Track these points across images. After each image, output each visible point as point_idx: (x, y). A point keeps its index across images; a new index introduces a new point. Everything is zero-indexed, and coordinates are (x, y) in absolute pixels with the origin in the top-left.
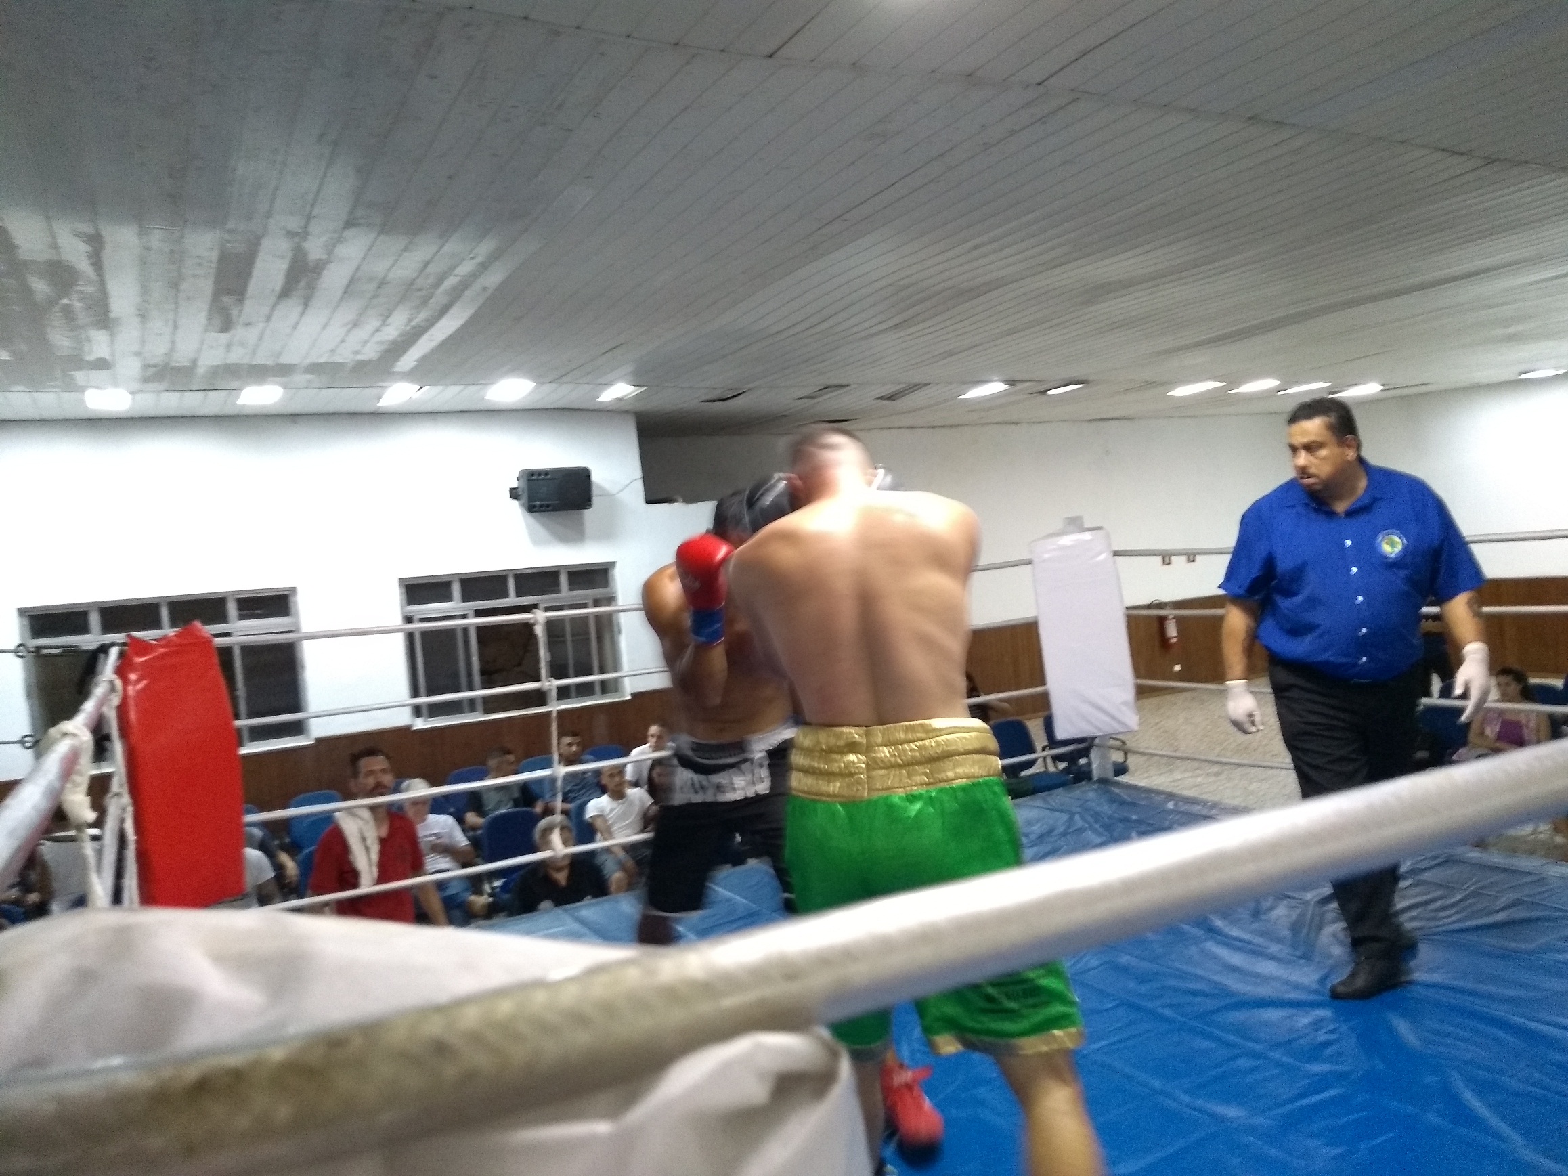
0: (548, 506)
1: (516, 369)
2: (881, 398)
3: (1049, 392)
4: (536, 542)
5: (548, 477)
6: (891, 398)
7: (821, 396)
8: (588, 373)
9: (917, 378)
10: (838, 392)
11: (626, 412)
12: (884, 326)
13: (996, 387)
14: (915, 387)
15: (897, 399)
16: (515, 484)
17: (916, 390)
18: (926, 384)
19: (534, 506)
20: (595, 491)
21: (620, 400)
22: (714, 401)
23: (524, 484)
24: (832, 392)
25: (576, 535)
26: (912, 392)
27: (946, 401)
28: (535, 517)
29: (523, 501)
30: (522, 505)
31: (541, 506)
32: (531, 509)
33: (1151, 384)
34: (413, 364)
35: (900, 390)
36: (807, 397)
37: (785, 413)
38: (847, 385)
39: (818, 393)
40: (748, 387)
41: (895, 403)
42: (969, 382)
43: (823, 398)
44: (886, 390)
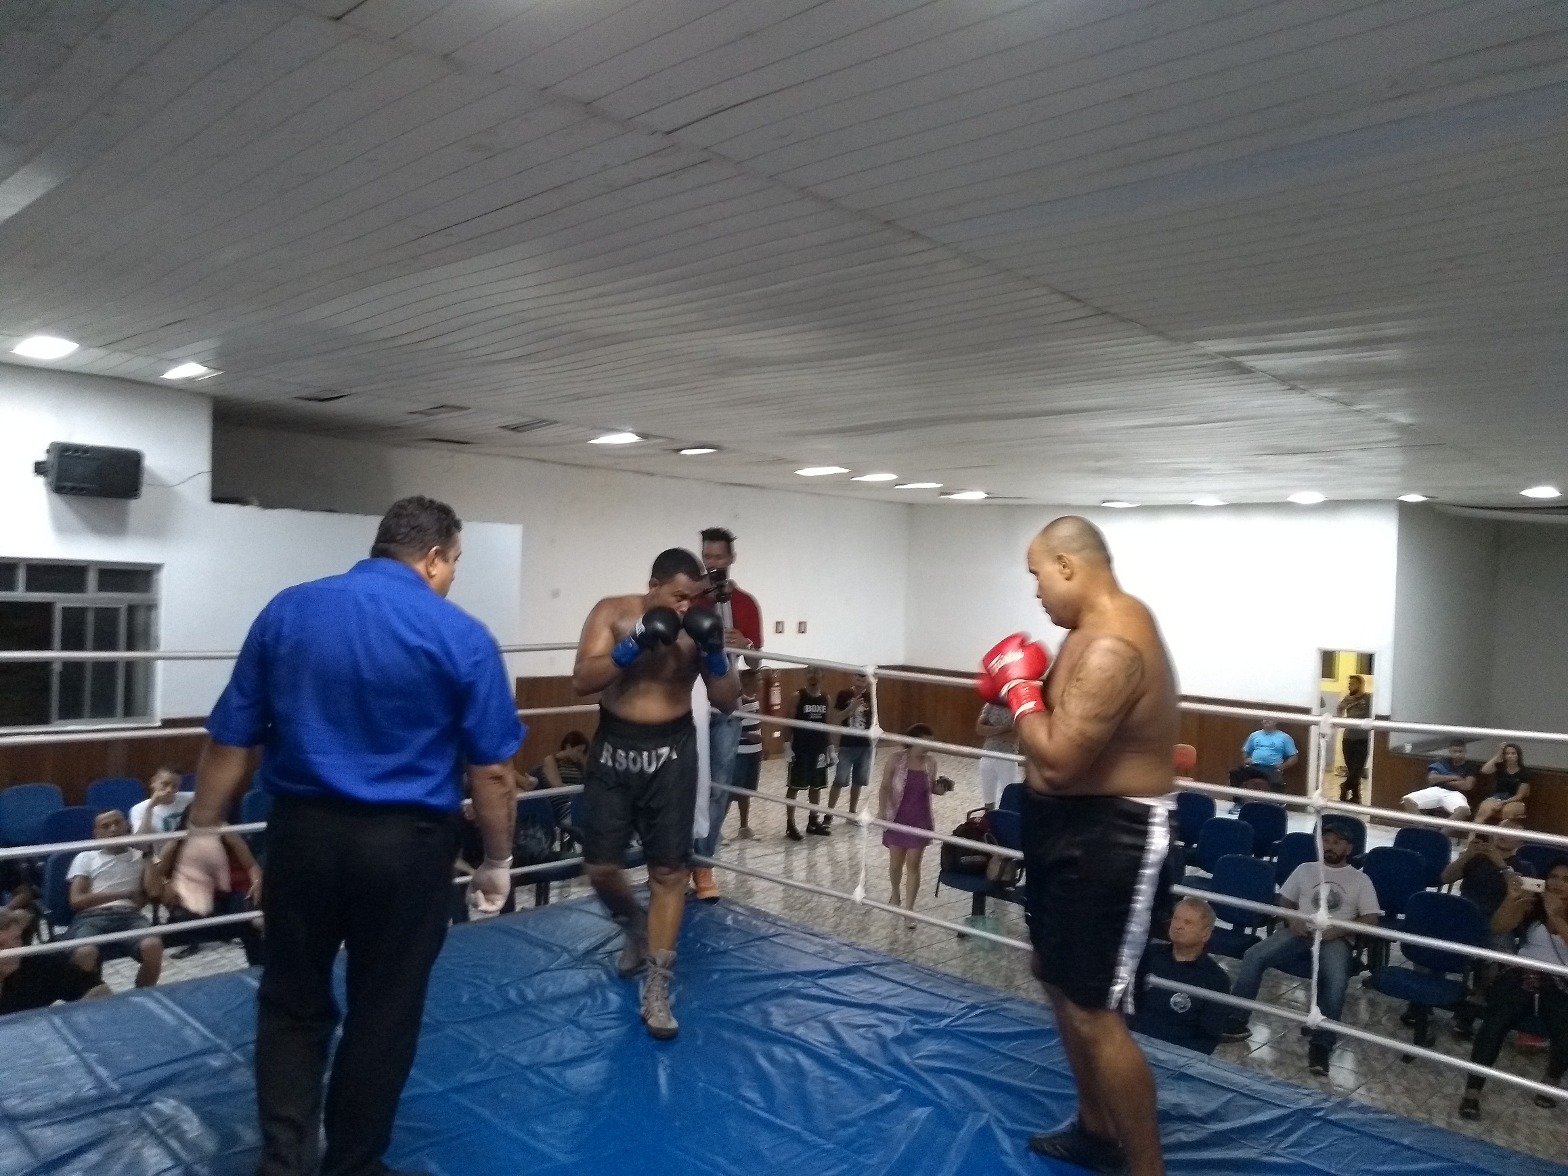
0: (83, 489)
1: (50, 326)
2: (504, 427)
3: (684, 452)
4: (61, 528)
5: (87, 455)
6: (515, 429)
7: (436, 414)
8: (148, 345)
9: (544, 412)
10: (456, 414)
11: (200, 394)
13: (627, 438)
14: (541, 423)
15: (520, 431)
16: (42, 457)
17: (545, 425)
18: (556, 422)
19: (64, 488)
20: (146, 479)
21: (191, 380)
22: (309, 400)
23: (54, 459)
24: (447, 412)
25: (116, 528)
26: (540, 427)
27: (576, 442)
28: (65, 500)
29: (50, 480)
30: (49, 484)
31: (73, 488)
32: (59, 489)
33: (779, 461)
35: (526, 422)
36: (421, 413)
37: (397, 425)
38: (467, 409)
39: (435, 410)
40: (354, 390)
41: (520, 435)
42: (601, 428)
43: (439, 417)
44: (510, 420)
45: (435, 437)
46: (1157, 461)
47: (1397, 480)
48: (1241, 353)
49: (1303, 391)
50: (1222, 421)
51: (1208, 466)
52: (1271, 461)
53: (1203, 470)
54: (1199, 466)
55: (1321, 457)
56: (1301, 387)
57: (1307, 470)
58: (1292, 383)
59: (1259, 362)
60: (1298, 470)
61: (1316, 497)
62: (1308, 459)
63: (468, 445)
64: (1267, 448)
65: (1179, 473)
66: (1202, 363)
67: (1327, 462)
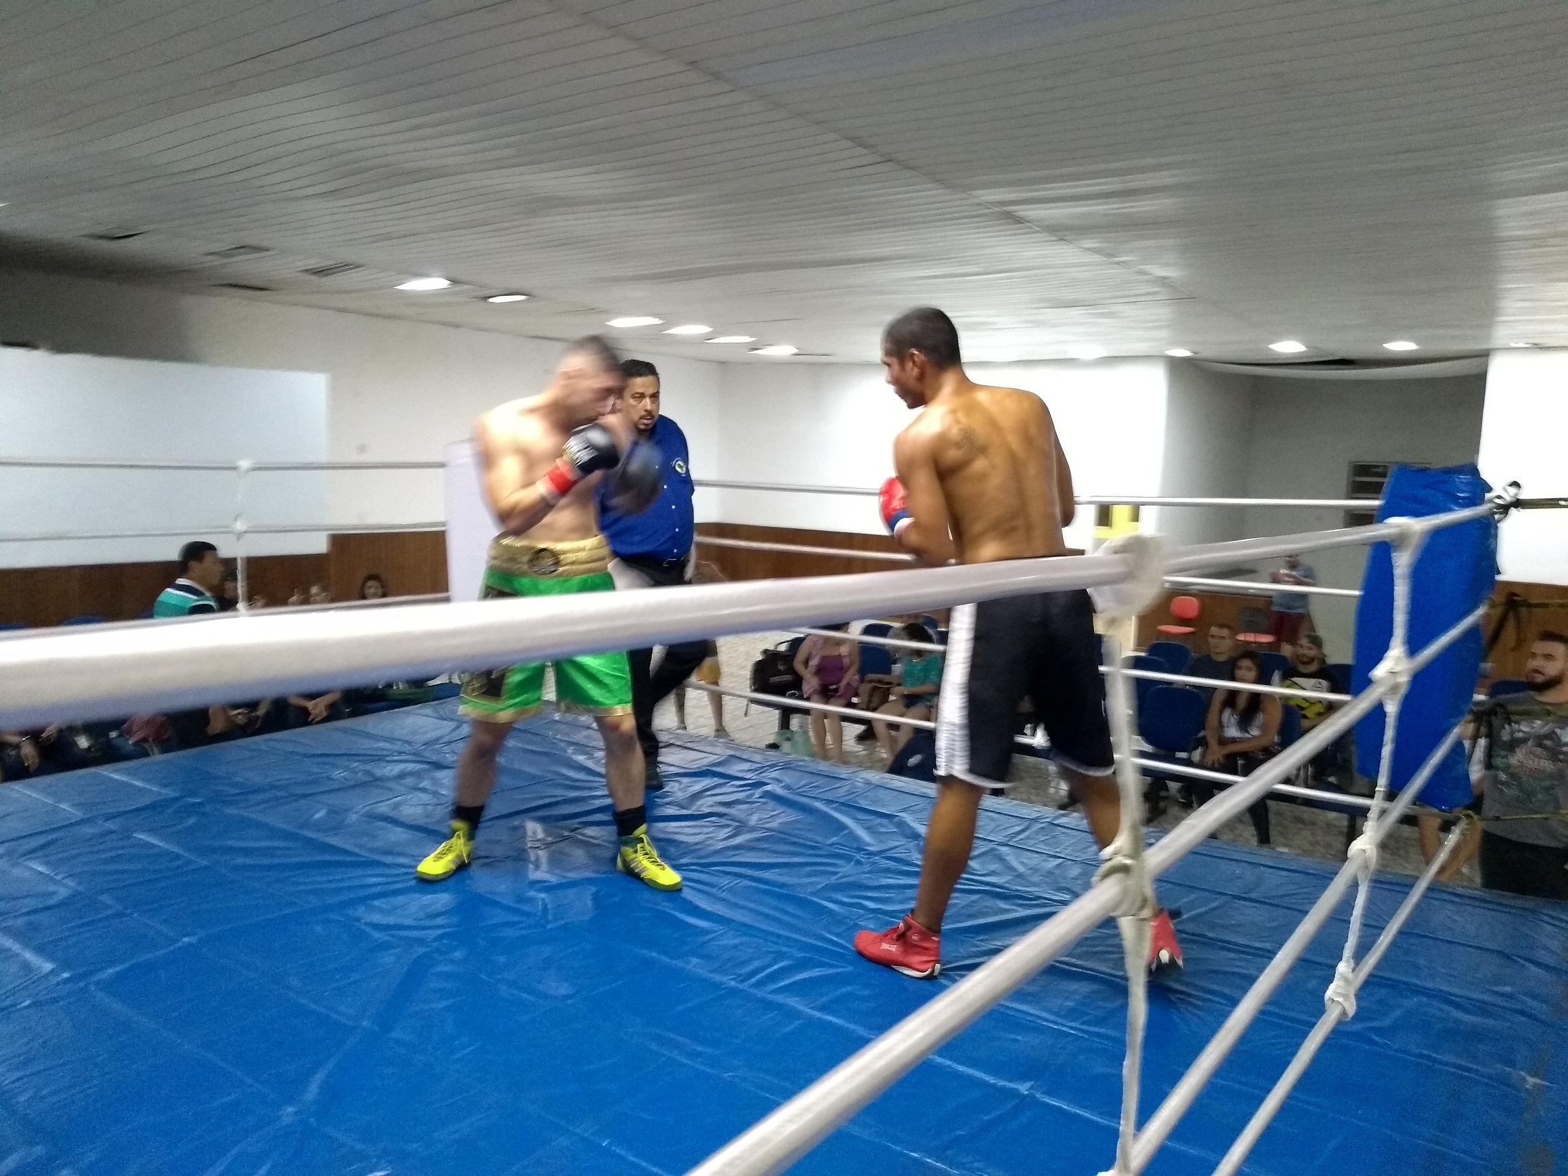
2: (307, 271)
3: (491, 300)
6: (320, 272)
7: (234, 256)
9: (346, 255)
10: (257, 255)
12: (310, 191)
13: (436, 283)
14: (346, 266)
15: (322, 276)
17: (348, 269)
22: (98, 238)
24: (245, 254)
26: (344, 271)
27: (380, 288)
33: (592, 310)
35: (330, 265)
36: (218, 254)
37: (190, 267)
38: (267, 250)
39: (233, 251)
40: (145, 228)
41: (325, 279)
42: (406, 273)
43: (239, 259)
44: (314, 263)
45: (229, 282)
47: (1164, 333)
48: (1015, 203)
49: (1070, 242)
50: (1002, 272)
51: (995, 319)
52: (1052, 314)
53: (992, 323)
54: (986, 319)
55: (1093, 310)
56: (1067, 238)
57: (1083, 324)
58: (1061, 233)
59: (1029, 212)
60: (1074, 324)
62: (1082, 312)
63: (263, 293)
66: (980, 212)
67: (1099, 315)
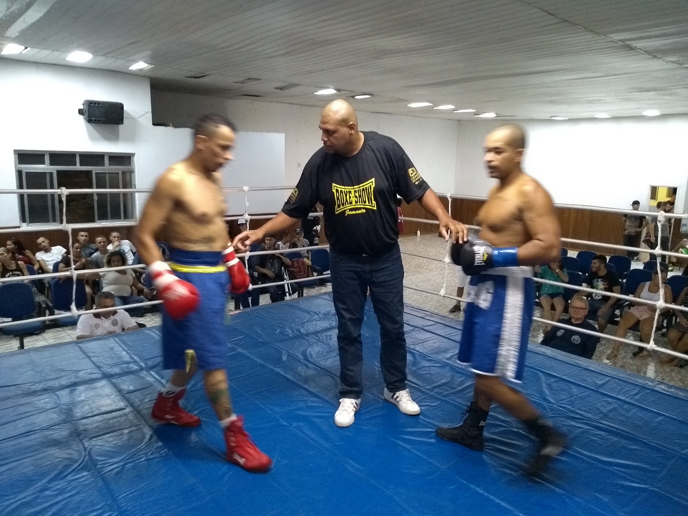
0: (99, 121)
1: (81, 47)
2: (277, 88)
3: (357, 97)
5: (100, 105)
6: (281, 89)
8: (122, 54)
9: (294, 80)
10: (257, 82)
11: (145, 76)
12: (279, 53)
13: (331, 91)
14: (293, 85)
15: (283, 90)
16: (82, 107)
17: (294, 87)
18: (298, 85)
19: (92, 120)
20: (125, 116)
21: (141, 70)
22: (191, 77)
23: (86, 108)
24: (252, 81)
26: (291, 87)
27: (308, 94)
28: (92, 126)
29: (85, 117)
30: (85, 119)
31: (95, 120)
32: (90, 121)
33: (400, 100)
34: (17, 34)
35: (286, 85)
36: (240, 82)
37: (228, 88)
38: (260, 80)
39: (245, 81)
40: (209, 73)
42: (319, 87)
43: (248, 84)
44: (279, 85)
45: (245, 94)
46: (580, 96)
48: (632, 40)
49: (659, 58)
50: (615, 75)
51: (605, 98)
52: (636, 95)
53: (602, 100)
54: (600, 98)
55: (661, 92)
56: (659, 56)
57: (655, 99)
59: (639, 44)
60: (649, 99)
61: (655, 113)
62: (655, 93)
63: (259, 97)
64: (636, 88)
65: (590, 102)
66: (611, 45)
67: (664, 95)
